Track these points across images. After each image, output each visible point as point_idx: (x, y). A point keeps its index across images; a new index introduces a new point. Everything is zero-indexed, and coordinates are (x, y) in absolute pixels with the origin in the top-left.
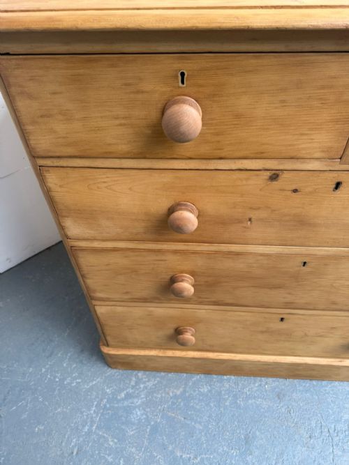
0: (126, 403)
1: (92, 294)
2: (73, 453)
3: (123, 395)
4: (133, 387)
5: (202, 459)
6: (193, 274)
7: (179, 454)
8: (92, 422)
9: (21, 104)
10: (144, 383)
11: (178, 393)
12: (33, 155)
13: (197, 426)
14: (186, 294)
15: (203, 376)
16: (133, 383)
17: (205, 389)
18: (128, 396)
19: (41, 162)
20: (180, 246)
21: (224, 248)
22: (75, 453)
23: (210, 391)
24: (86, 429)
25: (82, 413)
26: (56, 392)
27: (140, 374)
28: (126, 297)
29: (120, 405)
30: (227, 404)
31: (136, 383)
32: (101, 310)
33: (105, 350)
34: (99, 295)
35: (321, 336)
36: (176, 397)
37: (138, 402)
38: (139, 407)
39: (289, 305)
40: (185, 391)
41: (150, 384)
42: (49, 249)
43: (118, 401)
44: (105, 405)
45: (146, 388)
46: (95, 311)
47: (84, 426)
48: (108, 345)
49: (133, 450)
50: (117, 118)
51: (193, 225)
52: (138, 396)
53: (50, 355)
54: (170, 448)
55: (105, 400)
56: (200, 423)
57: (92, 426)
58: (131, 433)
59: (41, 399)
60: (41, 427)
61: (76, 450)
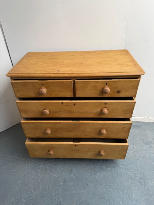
5: (58, 176)
7: (52, 175)
8: (29, 169)
24: (27, 170)
25: (26, 166)
49: (40, 175)
53: (18, 153)
55: (32, 163)
56: (59, 167)
58: (39, 171)
59: (14, 164)
60: (14, 170)
61: (23, 175)
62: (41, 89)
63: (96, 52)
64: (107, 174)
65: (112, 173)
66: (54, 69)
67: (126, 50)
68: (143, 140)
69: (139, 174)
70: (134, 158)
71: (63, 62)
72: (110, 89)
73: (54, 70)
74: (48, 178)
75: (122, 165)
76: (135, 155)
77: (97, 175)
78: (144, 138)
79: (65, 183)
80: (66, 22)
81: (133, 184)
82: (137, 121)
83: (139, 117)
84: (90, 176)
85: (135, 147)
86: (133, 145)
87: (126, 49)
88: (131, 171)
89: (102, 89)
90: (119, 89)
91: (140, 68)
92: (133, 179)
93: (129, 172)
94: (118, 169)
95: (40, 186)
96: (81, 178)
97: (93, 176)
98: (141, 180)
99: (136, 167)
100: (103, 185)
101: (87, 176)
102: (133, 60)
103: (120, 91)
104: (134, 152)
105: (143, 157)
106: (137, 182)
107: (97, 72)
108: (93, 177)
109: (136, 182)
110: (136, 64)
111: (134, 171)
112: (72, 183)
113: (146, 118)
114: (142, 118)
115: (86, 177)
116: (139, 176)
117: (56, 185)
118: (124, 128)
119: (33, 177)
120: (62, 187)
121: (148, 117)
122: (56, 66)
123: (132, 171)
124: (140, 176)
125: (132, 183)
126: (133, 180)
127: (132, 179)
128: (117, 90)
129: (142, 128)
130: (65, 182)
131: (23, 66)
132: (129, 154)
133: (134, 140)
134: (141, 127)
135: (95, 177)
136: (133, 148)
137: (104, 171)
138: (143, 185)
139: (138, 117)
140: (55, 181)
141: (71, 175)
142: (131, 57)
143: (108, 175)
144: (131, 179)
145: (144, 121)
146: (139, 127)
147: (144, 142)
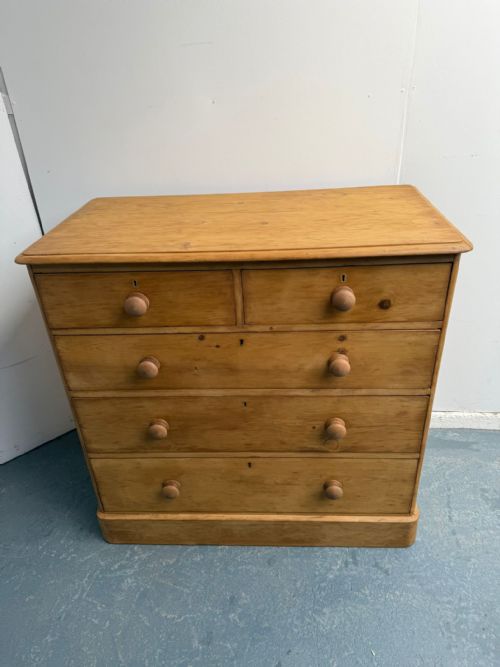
0: (118, 573)
1: (88, 446)
2: (60, 618)
3: (116, 567)
4: (127, 559)
5: (185, 619)
6: (167, 419)
7: (163, 615)
8: (83, 591)
9: (46, 298)
10: (139, 555)
11: (171, 562)
12: (50, 328)
13: (186, 590)
14: (160, 434)
15: (197, 547)
16: (128, 555)
17: (198, 559)
18: (122, 567)
19: (54, 332)
20: (152, 393)
21: (184, 393)
22: (62, 619)
23: (202, 560)
24: (76, 597)
25: (74, 583)
26: (51, 566)
27: (136, 547)
28: (117, 447)
29: (113, 575)
30: (218, 570)
31: (131, 555)
32: (97, 464)
33: (101, 516)
34: (94, 446)
35: (289, 484)
36: (168, 566)
37: (130, 572)
38: (130, 576)
39: (249, 448)
40: (178, 561)
41: (144, 556)
42: (59, 438)
43: (111, 572)
44: (97, 577)
45: (139, 559)
46: (91, 465)
47: (74, 595)
48: (104, 511)
49: (120, 613)
50: (101, 304)
51: (154, 370)
52: (132, 567)
53: (49, 535)
54: (157, 610)
55: (98, 572)
56: (188, 587)
57: (82, 594)
58: (120, 599)
59: (34, 573)
60: (32, 597)
61: (64, 615)
62: (130, 299)
63: (309, 193)
64: (358, 611)
65: (378, 610)
66: (172, 241)
67: (409, 186)
68: (484, 490)
69: (475, 613)
70: (453, 554)
71: (203, 222)
72: (356, 295)
73: (171, 244)
74: (148, 624)
75: (413, 578)
76: (457, 542)
77: (324, 614)
78: (486, 483)
79: (209, 643)
80: (214, 102)
81: (454, 651)
82: (461, 426)
83: (466, 414)
84: (298, 618)
85: (455, 517)
86: (447, 510)
87: (407, 183)
88: (445, 599)
89: (328, 296)
90: (384, 296)
91: (455, 232)
92: (454, 631)
93: (438, 606)
94: (397, 593)
95: (120, 656)
96: (267, 625)
97: (308, 620)
98: (484, 636)
99: (464, 587)
100: (346, 654)
101: (290, 620)
102: (432, 213)
103: (389, 301)
104: (454, 533)
105: (487, 553)
106: (467, 640)
107: (313, 246)
108: (309, 624)
109: (464, 640)
110: (441, 222)
111: (456, 602)
112: (236, 644)
113: (489, 415)
114: (476, 418)
115: (283, 622)
116: (473, 619)
117: (177, 651)
118: (405, 413)
119: (96, 622)
120: (198, 659)
121: (496, 413)
122: (179, 232)
123: (449, 602)
124: (477, 619)
125: (449, 647)
126: (454, 636)
127: (448, 629)
128: (378, 299)
129: (477, 450)
130: (208, 641)
131: (73, 234)
132: (436, 541)
133: (452, 492)
134: (475, 447)
135: (315, 624)
136: (450, 518)
137: (348, 602)
138: (492, 654)
139: (461, 414)
140: (173, 637)
141: (231, 616)
142: (424, 202)
143: (363, 616)
144: (444, 629)
145: (483, 426)
146: (466, 446)
147: (487, 499)
